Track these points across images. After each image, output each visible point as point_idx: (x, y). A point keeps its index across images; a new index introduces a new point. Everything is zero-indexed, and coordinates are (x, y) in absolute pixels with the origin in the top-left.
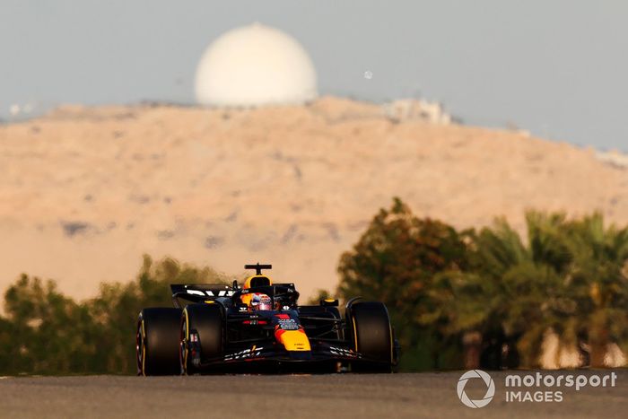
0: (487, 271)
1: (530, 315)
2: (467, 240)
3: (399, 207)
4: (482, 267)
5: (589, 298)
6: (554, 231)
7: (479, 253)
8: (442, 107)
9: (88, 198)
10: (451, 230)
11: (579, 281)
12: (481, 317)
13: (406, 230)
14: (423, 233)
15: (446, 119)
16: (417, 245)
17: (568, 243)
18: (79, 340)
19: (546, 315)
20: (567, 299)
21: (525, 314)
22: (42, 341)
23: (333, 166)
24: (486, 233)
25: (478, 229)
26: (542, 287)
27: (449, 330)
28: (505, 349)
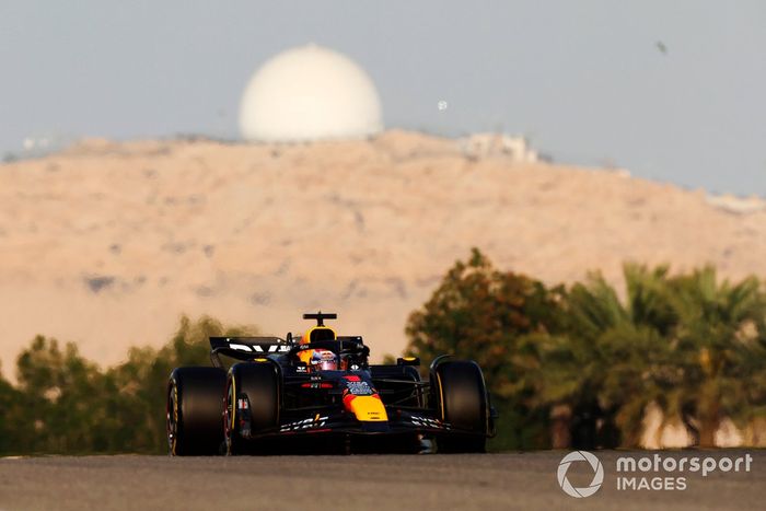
0: (579, 334)
1: (630, 387)
2: (558, 298)
3: (477, 259)
4: (574, 329)
5: (698, 367)
6: (658, 287)
7: (571, 313)
8: (528, 144)
9: (115, 248)
10: (539, 285)
11: (687, 346)
12: (572, 387)
13: (484, 286)
14: (506, 290)
15: (532, 157)
16: (498, 303)
17: (674, 302)
18: (102, 413)
19: (648, 385)
20: (673, 367)
21: (623, 385)
22: (60, 415)
23: (400, 211)
24: (579, 290)
25: (569, 285)
26: (643, 353)
27: (534, 403)
28: (600, 424)
